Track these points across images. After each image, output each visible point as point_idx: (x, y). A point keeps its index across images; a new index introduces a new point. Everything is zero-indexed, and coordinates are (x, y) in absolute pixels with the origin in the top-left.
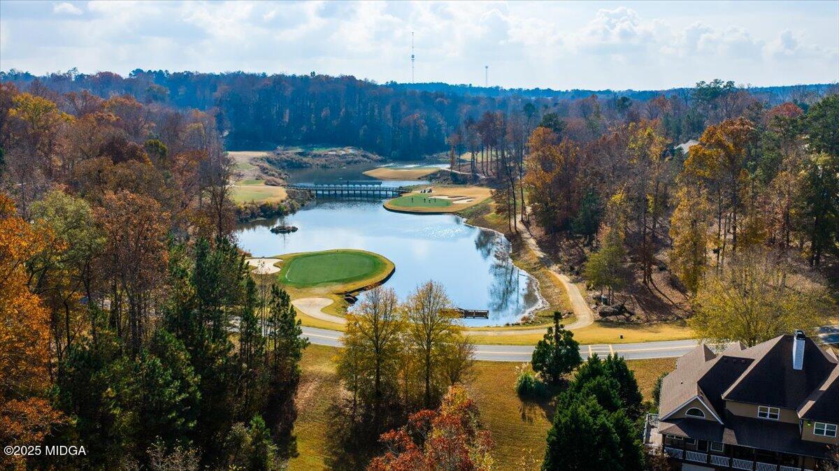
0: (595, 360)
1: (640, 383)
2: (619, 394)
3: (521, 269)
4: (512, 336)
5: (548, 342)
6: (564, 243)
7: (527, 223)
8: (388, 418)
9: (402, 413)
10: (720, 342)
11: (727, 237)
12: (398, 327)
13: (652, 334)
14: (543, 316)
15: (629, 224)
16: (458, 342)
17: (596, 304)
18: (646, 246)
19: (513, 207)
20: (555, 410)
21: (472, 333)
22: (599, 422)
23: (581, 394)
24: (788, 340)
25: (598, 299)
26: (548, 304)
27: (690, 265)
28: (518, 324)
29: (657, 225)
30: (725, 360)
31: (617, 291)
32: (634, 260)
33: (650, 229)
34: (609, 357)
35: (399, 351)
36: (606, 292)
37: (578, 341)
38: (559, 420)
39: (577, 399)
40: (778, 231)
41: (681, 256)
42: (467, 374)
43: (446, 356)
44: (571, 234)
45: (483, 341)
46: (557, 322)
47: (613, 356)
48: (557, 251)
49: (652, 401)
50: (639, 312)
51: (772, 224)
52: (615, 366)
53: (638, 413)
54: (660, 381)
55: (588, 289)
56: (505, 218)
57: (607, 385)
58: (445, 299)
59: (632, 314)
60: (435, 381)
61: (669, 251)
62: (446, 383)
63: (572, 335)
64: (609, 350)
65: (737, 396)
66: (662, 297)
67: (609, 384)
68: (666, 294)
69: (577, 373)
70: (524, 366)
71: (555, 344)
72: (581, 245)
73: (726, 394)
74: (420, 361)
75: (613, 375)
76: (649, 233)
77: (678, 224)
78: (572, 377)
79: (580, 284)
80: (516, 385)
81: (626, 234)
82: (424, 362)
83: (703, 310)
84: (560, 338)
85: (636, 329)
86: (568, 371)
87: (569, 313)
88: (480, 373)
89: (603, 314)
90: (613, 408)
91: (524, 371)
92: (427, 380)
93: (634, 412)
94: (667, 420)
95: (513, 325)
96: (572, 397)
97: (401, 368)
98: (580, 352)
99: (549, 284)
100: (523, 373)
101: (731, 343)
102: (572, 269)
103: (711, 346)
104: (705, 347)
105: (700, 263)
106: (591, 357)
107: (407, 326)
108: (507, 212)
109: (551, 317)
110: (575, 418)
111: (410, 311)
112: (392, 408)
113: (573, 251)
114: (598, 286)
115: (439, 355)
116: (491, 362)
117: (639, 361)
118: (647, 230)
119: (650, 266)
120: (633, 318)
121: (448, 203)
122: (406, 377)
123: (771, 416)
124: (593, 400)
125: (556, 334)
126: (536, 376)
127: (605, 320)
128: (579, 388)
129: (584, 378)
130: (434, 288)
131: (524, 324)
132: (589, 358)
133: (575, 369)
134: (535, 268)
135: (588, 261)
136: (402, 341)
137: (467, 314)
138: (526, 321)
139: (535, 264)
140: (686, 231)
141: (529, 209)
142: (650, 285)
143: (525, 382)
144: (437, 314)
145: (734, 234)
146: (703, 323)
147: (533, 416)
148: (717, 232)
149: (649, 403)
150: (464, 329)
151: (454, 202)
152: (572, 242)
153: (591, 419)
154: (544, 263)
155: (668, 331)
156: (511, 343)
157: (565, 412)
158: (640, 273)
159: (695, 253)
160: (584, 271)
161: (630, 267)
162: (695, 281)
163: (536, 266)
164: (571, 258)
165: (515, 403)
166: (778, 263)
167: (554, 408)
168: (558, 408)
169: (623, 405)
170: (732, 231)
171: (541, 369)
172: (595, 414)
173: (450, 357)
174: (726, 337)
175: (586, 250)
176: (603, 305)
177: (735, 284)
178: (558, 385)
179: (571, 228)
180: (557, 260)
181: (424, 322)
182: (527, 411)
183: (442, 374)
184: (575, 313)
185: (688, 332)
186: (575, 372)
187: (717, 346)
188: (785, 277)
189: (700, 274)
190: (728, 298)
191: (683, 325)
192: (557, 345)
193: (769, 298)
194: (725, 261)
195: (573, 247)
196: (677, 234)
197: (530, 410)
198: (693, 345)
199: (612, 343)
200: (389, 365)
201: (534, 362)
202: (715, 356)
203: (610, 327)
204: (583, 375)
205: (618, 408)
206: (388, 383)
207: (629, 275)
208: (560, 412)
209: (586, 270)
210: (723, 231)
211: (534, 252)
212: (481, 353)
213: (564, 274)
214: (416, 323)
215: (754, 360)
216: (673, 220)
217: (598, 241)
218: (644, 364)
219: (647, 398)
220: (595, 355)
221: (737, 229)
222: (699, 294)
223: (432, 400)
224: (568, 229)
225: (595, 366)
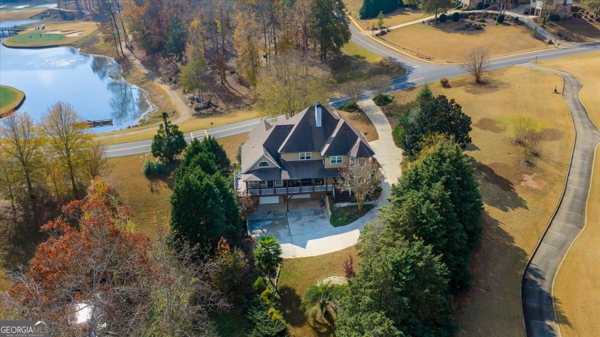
0: (196, 142)
1: (227, 152)
2: (215, 162)
3: (132, 84)
4: (134, 135)
5: (161, 135)
6: (162, 61)
7: (131, 48)
8: (45, 213)
9: (56, 207)
10: (274, 117)
11: (271, 46)
12: (38, 143)
13: (230, 118)
14: (155, 117)
15: (206, 42)
16: (91, 146)
17: (192, 103)
18: (220, 57)
19: (117, 36)
20: (173, 181)
21: (102, 138)
22: (204, 183)
23: (190, 166)
24: (312, 109)
25: (193, 99)
26: (157, 108)
27: (250, 68)
28: (137, 126)
29: (225, 42)
30: (278, 128)
31: (205, 92)
32: (213, 68)
33: (221, 45)
34: (205, 139)
35: (44, 162)
36: (197, 93)
37: (182, 131)
38: (177, 187)
39: (188, 171)
40: (301, 39)
41: (243, 62)
42: (103, 169)
43: (84, 158)
44: (165, 53)
45: (112, 142)
46: (165, 120)
47: (207, 137)
48: (157, 68)
49: (237, 162)
50: (221, 104)
51: (297, 35)
52: (210, 144)
53: (229, 172)
54: (240, 149)
55: (184, 93)
56: (112, 46)
57: (206, 158)
58: (74, 115)
59: (216, 107)
60: (79, 179)
61: (235, 59)
62: (88, 178)
63: (178, 127)
64: (205, 133)
65: (287, 150)
66: (235, 92)
67: (207, 156)
68: (237, 90)
69: (185, 153)
70: (147, 155)
71: (166, 135)
72: (174, 61)
73: (280, 149)
74: (63, 166)
75: (209, 150)
76: (221, 48)
77: (239, 39)
78: (182, 156)
79: (178, 90)
80: (143, 169)
81: (205, 50)
82: (67, 166)
83: (261, 97)
84: (169, 131)
85: (221, 116)
86: (178, 153)
87: (174, 112)
88: (114, 166)
89: (197, 109)
90: (212, 172)
91: (147, 158)
92: (72, 178)
93: (226, 171)
94: (247, 173)
95: (133, 127)
96: (184, 170)
97: (48, 174)
98: (185, 138)
99: (155, 93)
100: (146, 161)
101: (280, 117)
102: (171, 80)
103: (269, 120)
104: (265, 122)
105: (256, 66)
106: (193, 140)
107: (46, 141)
108: (113, 40)
109: (160, 117)
110: (188, 184)
111: (46, 129)
112: (47, 205)
113: (169, 66)
114: (191, 89)
115: (79, 158)
116: (121, 156)
117: (226, 137)
118: (219, 46)
119: (224, 72)
120: (218, 109)
121: (61, 37)
122: (54, 180)
123: (307, 158)
124: (198, 170)
125: (166, 128)
126: (156, 161)
127: (199, 113)
128: (188, 164)
129: (190, 156)
130: (63, 107)
131: (141, 125)
132: (191, 142)
133: (184, 150)
134: (143, 82)
135: (181, 73)
136: (45, 153)
137: (95, 124)
138: (143, 123)
139: (142, 79)
140: (245, 44)
141: (130, 37)
142: (226, 84)
143: (149, 166)
144: (71, 128)
145: (275, 43)
146: (263, 106)
147: (159, 188)
148: (264, 43)
149: (235, 164)
150: (95, 136)
151: (67, 36)
152: (167, 59)
153: (199, 182)
154: (149, 77)
155: (242, 115)
156: (135, 140)
157: (180, 181)
158: (218, 77)
159: (252, 59)
160: (179, 81)
161: (211, 73)
162: (254, 79)
163: (144, 80)
164: (169, 71)
165: (145, 182)
166: (302, 61)
167: (173, 180)
168: (175, 180)
169: (219, 169)
170: (273, 41)
171: (159, 155)
172: (201, 178)
173: (88, 158)
174: (277, 113)
175: (179, 64)
176: (196, 103)
177: (279, 77)
178: (172, 163)
179: (165, 49)
180: (159, 75)
181: (60, 135)
182: (154, 186)
183: (84, 172)
184: (177, 111)
185: (254, 114)
186: (184, 153)
187: (272, 120)
188: (307, 69)
189: (257, 74)
190: (275, 87)
191: (251, 109)
192: (168, 136)
193: (300, 84)
194: (271, 63)
195: (169, 63)
196: (239, 46)
197: (156, 185)
198: (258, 121)
199: (206, 129)
200: (37, 174)
201: (153, 151)
202: (271, 127)
203: (203, 117)
204: (189, 153)
205: (216, 171)
206: (40, 188)
207: (211, 80)
208: (177, 182)
209: (181, 79)
210: (268, 42)
211: (140, 70)
212: (112, 152)
213: (165, 84)
214: (54, 137)
215: (294, 125)
216: (235, 36)
217: (186, 57)
218: (229, 139)
219: (233, 161)
220: (196, 139)
221: (276, 40)
222: (258, 87)
223: (79, 193)
224: (163, 50)
225: (196, 146)
